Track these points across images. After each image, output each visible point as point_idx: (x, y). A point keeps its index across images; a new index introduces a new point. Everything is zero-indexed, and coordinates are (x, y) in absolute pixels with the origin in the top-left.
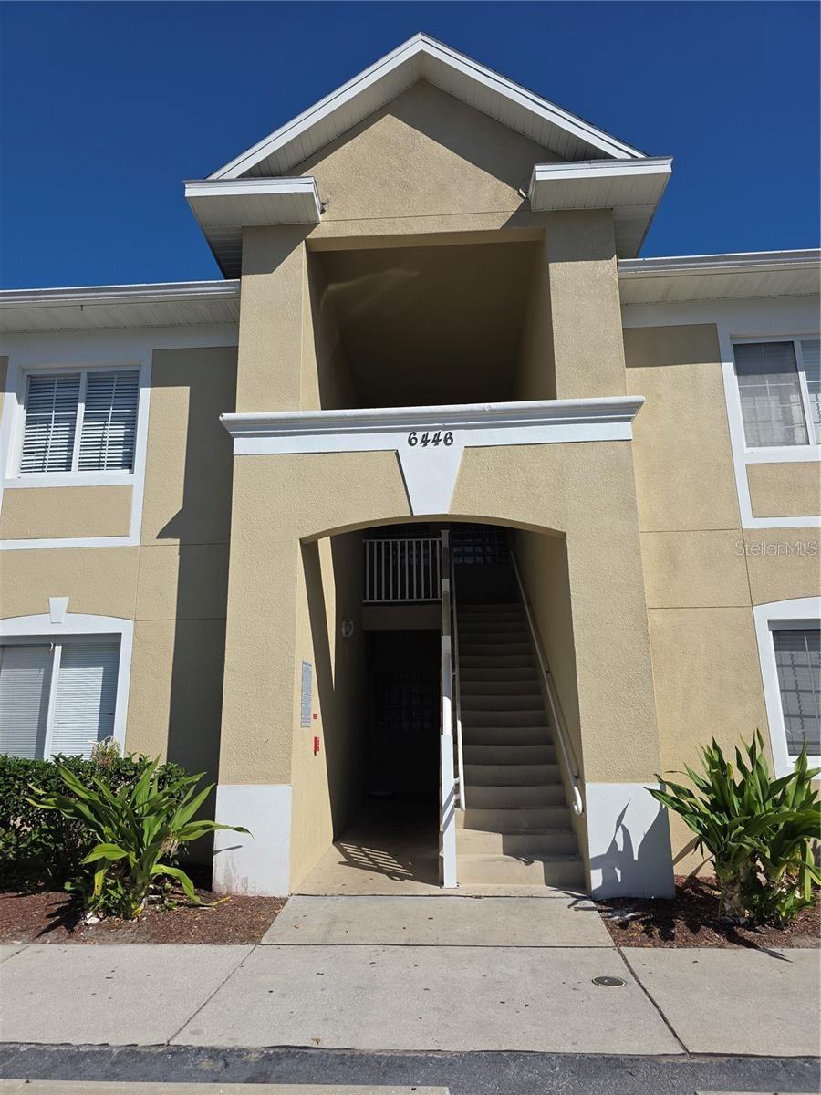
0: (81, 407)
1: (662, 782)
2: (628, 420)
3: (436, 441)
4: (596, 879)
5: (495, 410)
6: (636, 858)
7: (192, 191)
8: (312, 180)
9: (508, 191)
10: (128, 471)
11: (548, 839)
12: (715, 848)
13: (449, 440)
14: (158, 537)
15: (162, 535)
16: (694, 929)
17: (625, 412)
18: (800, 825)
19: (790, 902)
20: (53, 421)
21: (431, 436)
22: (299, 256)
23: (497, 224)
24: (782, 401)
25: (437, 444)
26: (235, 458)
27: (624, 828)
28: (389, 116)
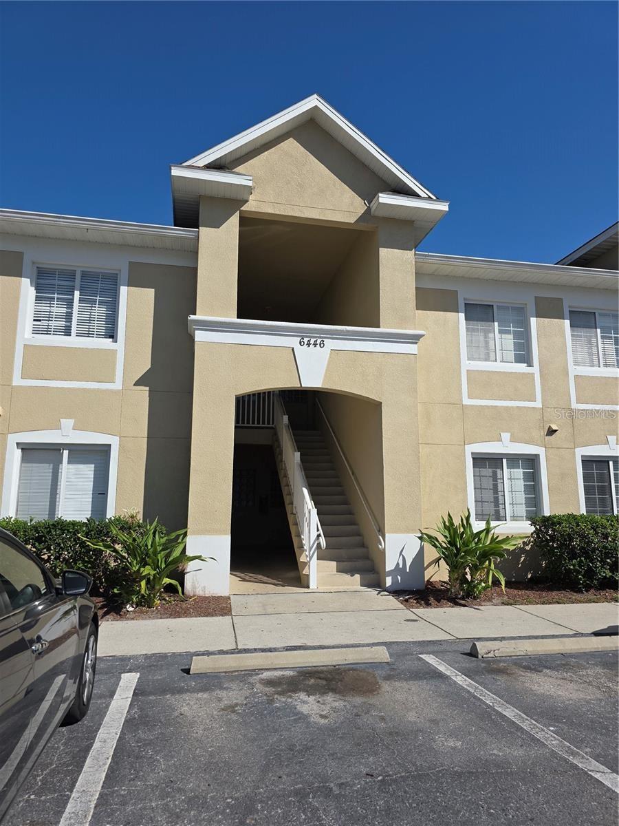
0: (77, 294)
1: (422, 533)
2: (416, 343)
3: (315, 345)
4: (389, 581)
5: (349, 331)
6: (408, 570)
7: (176, 172)
8: (251, 178)
9: (358, 200)
10: (111, 340)
11: (359, 564)
12: (450, 563)
13: (322, 344)
14: (134, 385)
15: (137, 384)
16: (439, 601)
17: (414, 339)
18: (487, 552)
19: (480, 587)
20: (56, 300)
21: (312, 341)
22: (234, 220)
23: (352, 220)
24: (486, 337)
25: (315, 346)
26: (196, 343)
27: (403, 557)
28: (291, 139)
